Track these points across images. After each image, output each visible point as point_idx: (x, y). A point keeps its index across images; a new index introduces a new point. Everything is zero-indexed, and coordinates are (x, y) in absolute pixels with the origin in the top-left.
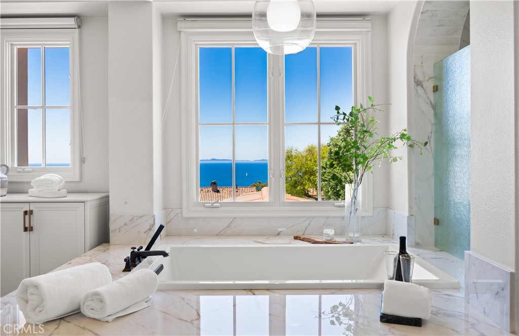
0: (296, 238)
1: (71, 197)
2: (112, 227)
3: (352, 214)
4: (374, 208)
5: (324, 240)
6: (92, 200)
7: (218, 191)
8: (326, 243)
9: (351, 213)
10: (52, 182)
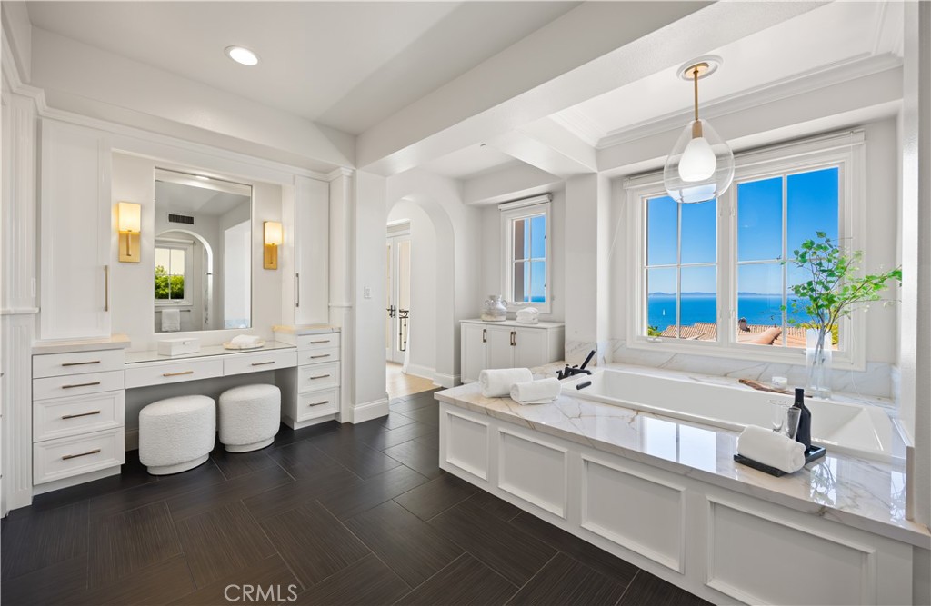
0: (741, 381)
1: (541, 325)
2: (567, 349)
3: (817, 364)
4: (867, 362)
5: (772, 388)
6: (552, 328)
7: (748, 330)
8: (772, 391)
9: (815, 362)
10: (528, 313)
